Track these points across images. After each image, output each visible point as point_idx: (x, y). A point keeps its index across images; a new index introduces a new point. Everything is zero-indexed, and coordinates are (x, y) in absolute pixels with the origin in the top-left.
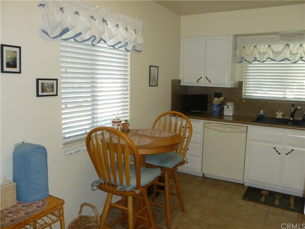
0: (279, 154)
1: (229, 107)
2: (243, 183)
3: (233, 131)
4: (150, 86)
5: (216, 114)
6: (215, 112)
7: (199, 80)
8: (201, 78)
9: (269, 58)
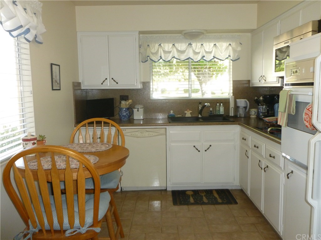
0: (199, 151)
1: (139, 110)
2: (165, 188)
3: (152, 135)
4: (53, 90)
5: (125, 119)
6: (125, 116)
7: (103, 82)
8: (106, 79)
9: (174, 57)
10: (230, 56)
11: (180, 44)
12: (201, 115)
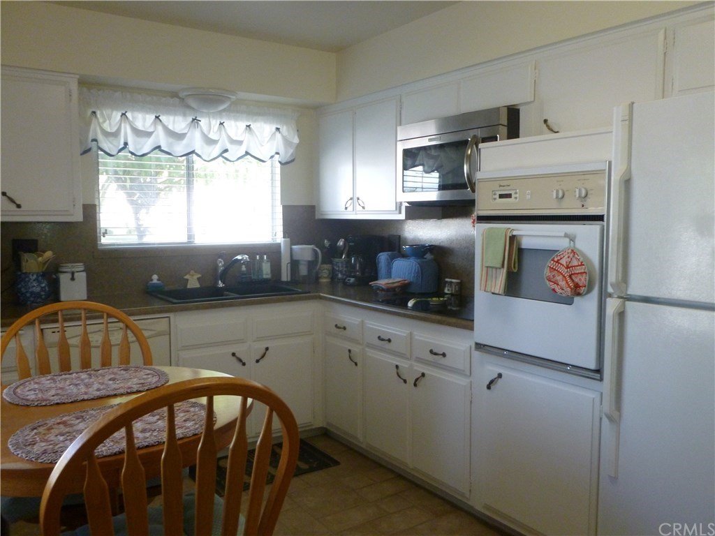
0: (244, 364)
1: (75, 276)
5: (38, 303)
9: (159, 147)
10: (277, 153)
11: (171, 118)
12: (224, 283)
